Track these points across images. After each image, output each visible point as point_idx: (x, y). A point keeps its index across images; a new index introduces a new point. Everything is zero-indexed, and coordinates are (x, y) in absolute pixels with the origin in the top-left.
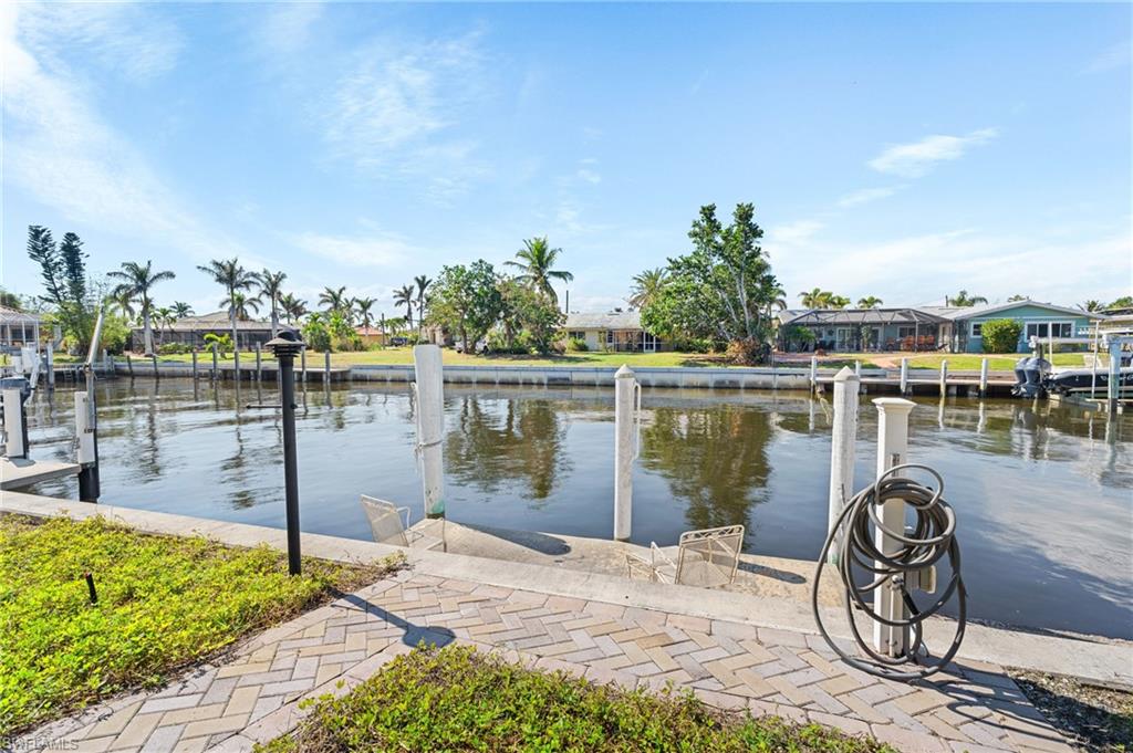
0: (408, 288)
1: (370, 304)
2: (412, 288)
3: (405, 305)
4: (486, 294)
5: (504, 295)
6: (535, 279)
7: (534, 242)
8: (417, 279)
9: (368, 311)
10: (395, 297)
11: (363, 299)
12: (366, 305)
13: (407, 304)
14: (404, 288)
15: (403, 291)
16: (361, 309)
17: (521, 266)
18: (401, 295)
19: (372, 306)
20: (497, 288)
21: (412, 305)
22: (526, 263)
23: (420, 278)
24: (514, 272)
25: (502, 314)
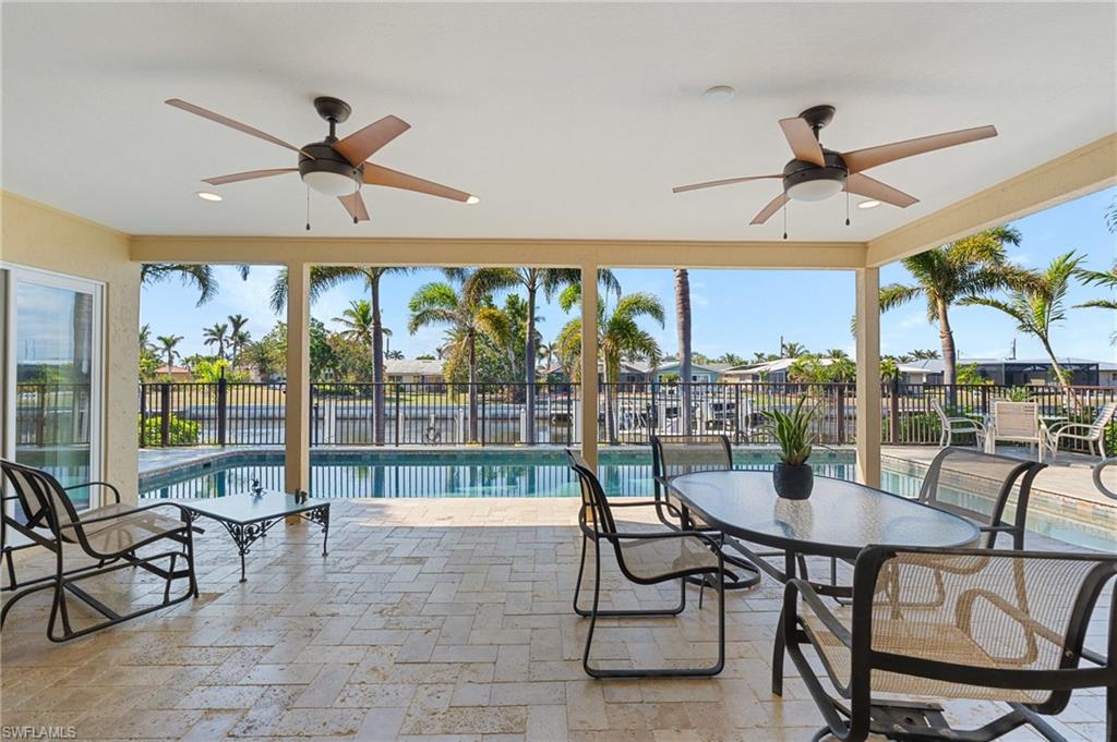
0: (220, 326)
1: (174, 342)
2: (225, 327)
3: (217, 345)
4: (317, 347)
5: (333, 350)
6: (360, 334)
7: (359, 303)
8: (231, 318)
9: (173, 349)
10: (205, 335)
11: (168, 336)
12: (169, 343)
13: (219, 343)
14: (217, 326)
15: (214, 329)
16: (164, 346)
17: (348, 323)
18: (214, 334)
19: (177, 344)
20: (328, 344)
21: (225, 344)
22: (352, 320)
23: (235, 317)
24: (341, 328)
25: (330, 362)
